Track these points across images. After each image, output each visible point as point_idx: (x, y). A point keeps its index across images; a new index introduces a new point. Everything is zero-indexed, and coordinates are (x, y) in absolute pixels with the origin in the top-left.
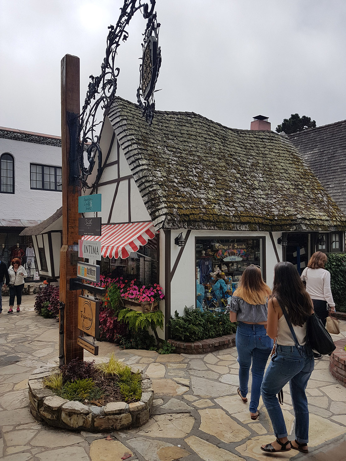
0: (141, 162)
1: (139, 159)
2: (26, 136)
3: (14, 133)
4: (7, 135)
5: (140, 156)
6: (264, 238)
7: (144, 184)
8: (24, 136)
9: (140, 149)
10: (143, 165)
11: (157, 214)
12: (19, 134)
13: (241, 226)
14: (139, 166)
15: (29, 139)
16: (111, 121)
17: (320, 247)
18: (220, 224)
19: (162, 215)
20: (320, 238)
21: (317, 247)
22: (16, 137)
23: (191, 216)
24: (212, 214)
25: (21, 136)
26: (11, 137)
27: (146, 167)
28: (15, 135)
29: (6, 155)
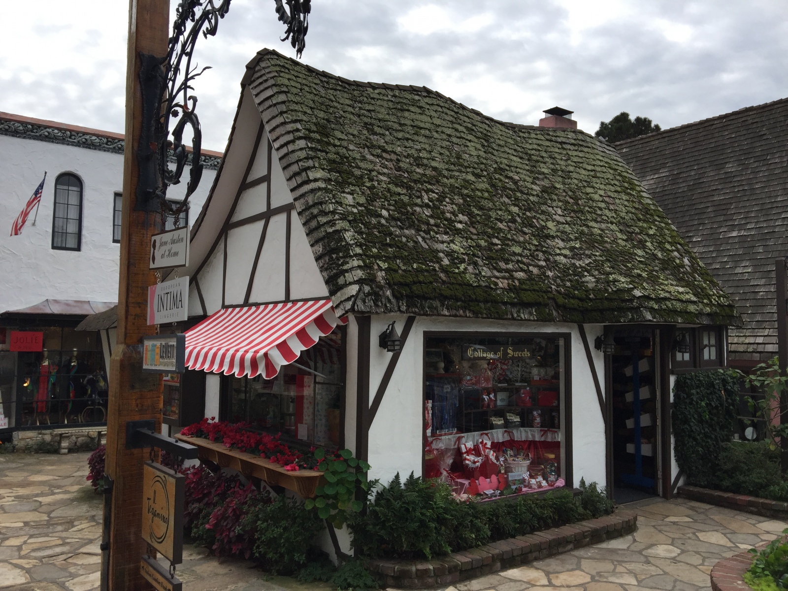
0: (312, 175)
1: (309, 168)
2: (108, 141)
3: (84, 135)
4: (70, 137)
5: (310, 163)
6: (567, 337)
7: (316, 220)
8: (105, 140)
9: (311, 149)
10: (316, 180)
11: (341, 281)
12: (94, 138)
13: (522, 311)
14: (308, 182)
15: (114, 148)
16: (257, 95)
17: (679, 357)
18: (478, 305)
19: (351, 284)
20: (678, 338)
21: (674, 357)
22: (89, 142)
23: (414, 288)
24: (460, 285)
25: (97, 140)
26: (79, 142)
27: (322, 185)
28: (86, 139)
29: (67, 177)
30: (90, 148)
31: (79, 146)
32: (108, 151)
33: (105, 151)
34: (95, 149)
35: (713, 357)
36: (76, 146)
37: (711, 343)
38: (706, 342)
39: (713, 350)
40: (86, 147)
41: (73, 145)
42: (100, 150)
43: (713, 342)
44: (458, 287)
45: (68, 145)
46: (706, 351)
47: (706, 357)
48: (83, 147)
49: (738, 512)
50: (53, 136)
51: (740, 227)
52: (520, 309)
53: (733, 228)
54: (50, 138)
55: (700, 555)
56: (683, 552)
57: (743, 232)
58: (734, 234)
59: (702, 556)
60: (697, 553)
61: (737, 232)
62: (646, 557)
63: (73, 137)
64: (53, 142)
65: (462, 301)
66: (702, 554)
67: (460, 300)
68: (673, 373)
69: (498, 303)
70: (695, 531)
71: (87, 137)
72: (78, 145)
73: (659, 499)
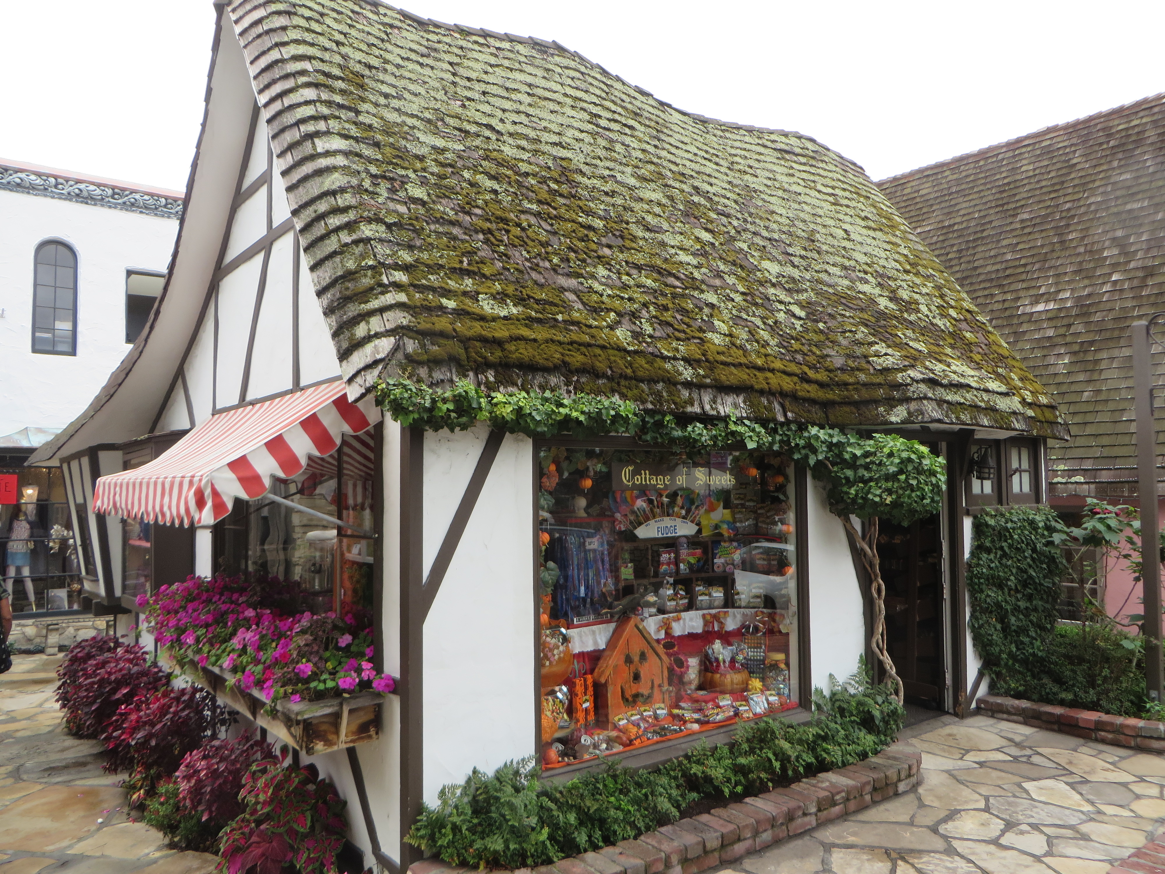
0: (321, 145)
1: (317, 134)
2: (114, 193)
3: (76, 183)
4: (56, 186)
8: (110, 192)
10: (327, 154)
11: (361, 331)
12: (92, 188)
15: (124, 203)
17: (976, 486)
18: (637, 387)
19: (377, 335)
20: (976, 456)
21: (969, 487)
22: (85, 194)
23: (511, 347)
24: (603, 347)
25: (98, 192)
26: (69, 194)
27: (340, 161)
28: (80, 190)
29: (53, 247)
30: (87, 203)
31: (71, 200)
32: (115, 208)
33: (110, 207)
34: (95, 205)
35: (1026, 488)
36: (65, 199)
37: (1023, 467)
38: (1015, 465)
39: (1026, 477)
40: (82, 202)
41: (60, 198)
42: (102, 206)
43: (1025, 465)
44: (598, 351)
45: (53, 197)
46: (1016, 478)
47: (1016, 489)
48: (77, 201)
49: (1081, 741)
50: (28, 185)
51: (1048, 297)
52: (715, 397)
53: (1037, 300)
54: (25, 188)
55: (1042, 832)
56: (1010, 826)
57: (1052, 304)
58: (1040, 307)
59: (1046, 834)
60: (1035, 827)
61: (1043, 305)
62: (945, 838)
63: (60, 186)
64: (28, 193)
65: (608, 378)
66: (1044, 829)
67: (604, 376)
68: (968, 513)
69: (675, 384)
70: (1021, 780)
71: (82, 186)
72: (69, 197)
73: (946, 719)
